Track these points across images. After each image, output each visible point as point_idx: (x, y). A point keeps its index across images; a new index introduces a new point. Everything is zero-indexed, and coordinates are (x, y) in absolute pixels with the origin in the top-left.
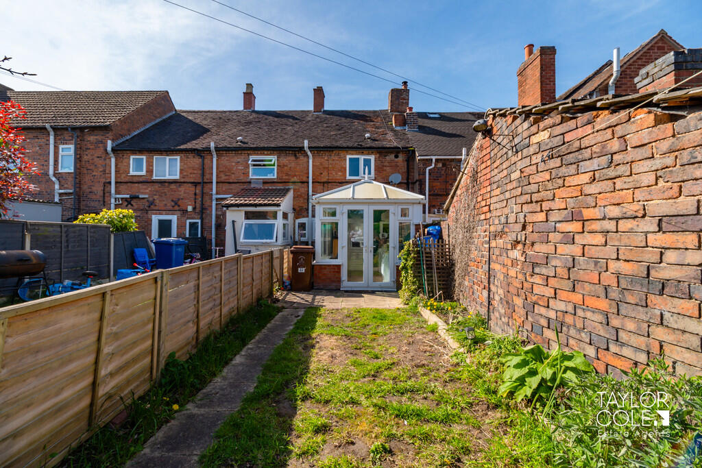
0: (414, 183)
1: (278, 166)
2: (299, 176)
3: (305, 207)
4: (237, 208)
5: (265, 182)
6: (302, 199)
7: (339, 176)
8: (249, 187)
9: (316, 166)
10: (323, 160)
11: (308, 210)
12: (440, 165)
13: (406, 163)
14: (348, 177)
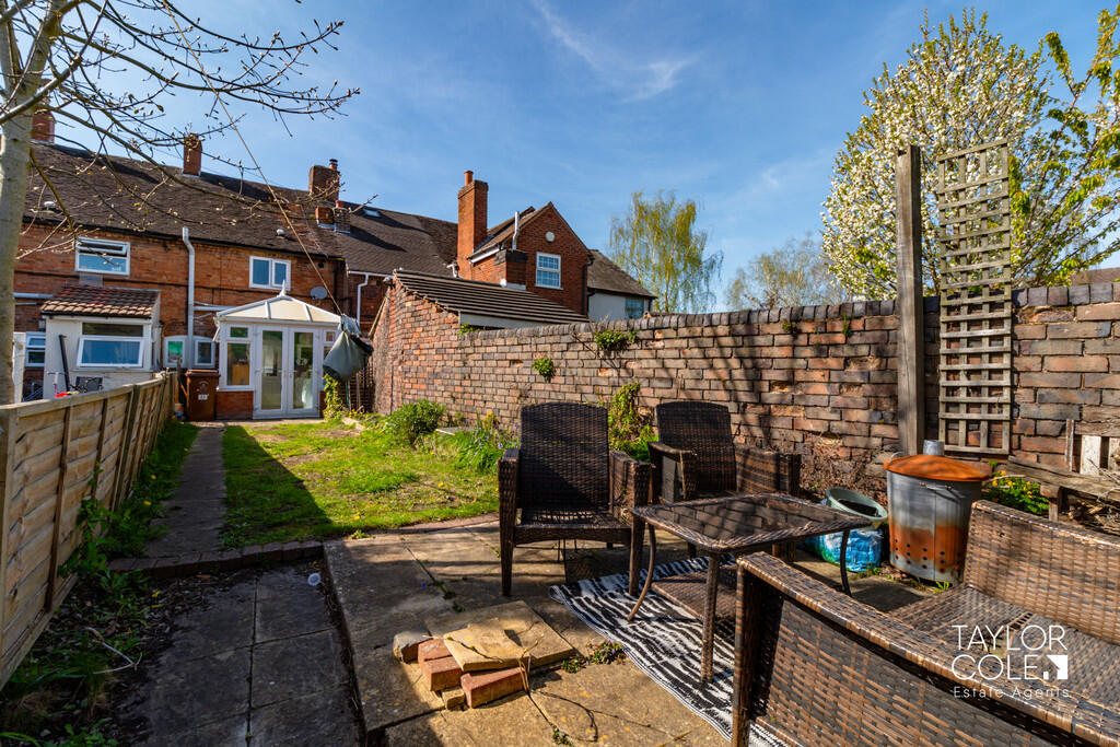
0: (343, 300)
1: (132, 257)
2: (172, 276)
3: (182, 319)
4: (70, 318)
5: (107, 279)
6: (176, 309)
7: (238, 282)
8: (73, 285)
9: (201, 264)
10: (211, 258)
11: (186, 324)
12: (374, 283)
13: (332, 276)
14: (252, 285)
